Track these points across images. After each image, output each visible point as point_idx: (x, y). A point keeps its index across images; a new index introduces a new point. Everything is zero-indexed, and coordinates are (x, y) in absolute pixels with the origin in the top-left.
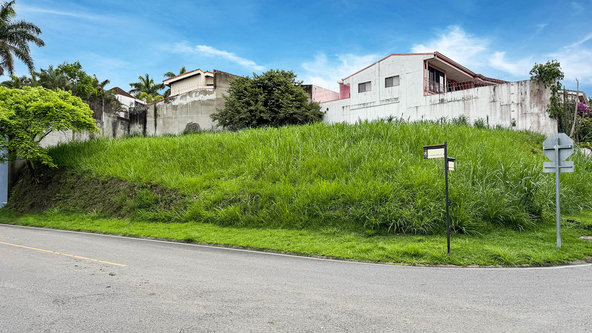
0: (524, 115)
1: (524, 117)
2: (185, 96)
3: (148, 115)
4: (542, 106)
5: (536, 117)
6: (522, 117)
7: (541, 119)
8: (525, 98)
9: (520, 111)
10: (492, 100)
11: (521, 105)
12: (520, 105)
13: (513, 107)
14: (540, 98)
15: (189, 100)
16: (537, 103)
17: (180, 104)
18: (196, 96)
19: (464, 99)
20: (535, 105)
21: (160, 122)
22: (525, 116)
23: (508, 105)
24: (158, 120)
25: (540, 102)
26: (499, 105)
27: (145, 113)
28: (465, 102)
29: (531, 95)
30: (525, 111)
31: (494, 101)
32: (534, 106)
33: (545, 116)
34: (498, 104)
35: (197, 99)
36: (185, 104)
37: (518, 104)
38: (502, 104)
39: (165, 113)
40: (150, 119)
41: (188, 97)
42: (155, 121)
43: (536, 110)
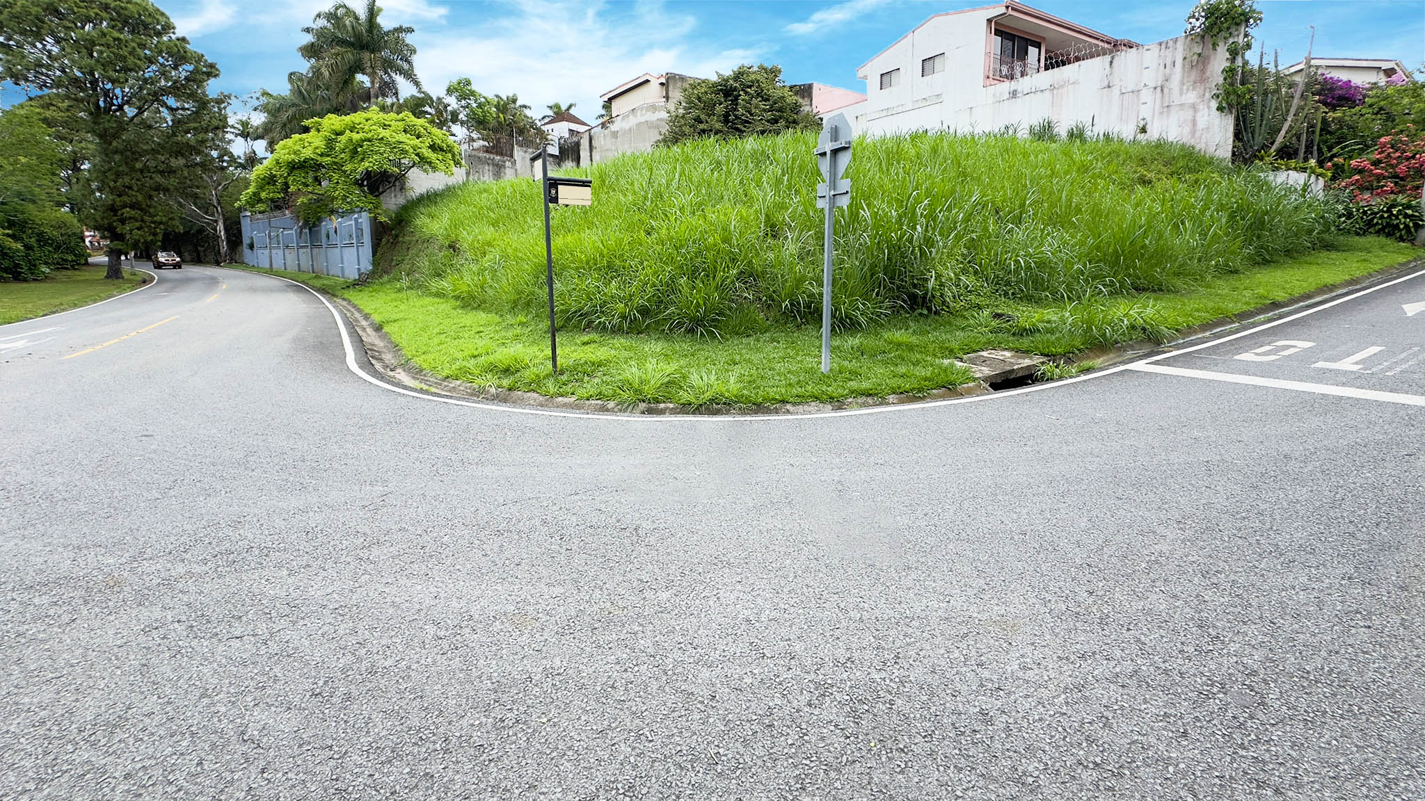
0: (1165, 110)
1: (1166, 114)
2: (628, 116)
3: (581, 147)
4: (1205, 89)
5: (1191, 112)
6: (1161, 113)
7: (1199, 115)
8: (1170, 75)
9: (1158, 101)
10: (1106, 84)
11: (1162, 90)
12: (1159, 89)
13: (1146, 95)
14: (1203, 71)
15: (632, 121)
16: (1195, 82)
17: (621, 129)
18: (642, 115)
19: (1052, 87)
20: (1191, 88)
21: (596, 156)
22: (1168, 112)
23: (1137, 92)
24: (593, 154)
25: (1202, 79)
26: (1119, 93)
27: (578, 144)
28: (1055, 91)
29: (1183, 66)
30: (1169, 102)
31: (1109, 87)
32: (1188, 90)
33: (1209, 107)
34: (1116, 91)
35: (643, 119)
36: (628, 128)
37: (1155, 88)
38: (1123, 91)
39: (602, 143)
40: (584, 153)
41: (631, 117)
42: (591, 156)
43: (1191, 97)
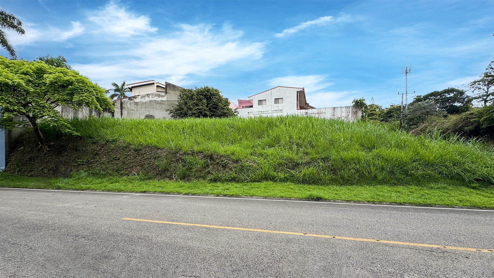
2: (144, 96)
3: (115, 107)
8: (349, 115)
15: (147, 99)
16: (355, 117)
17: (141, 101)
18: (152, 97)
21: (125, 112)
23: (341, 118)
28: (319, 115)
29: (352, 113)
31: (334, 115)
32: (353, 119)
34: (336, 117)
37: (345, 118)
39: (129, 106)
42: (121, 111)
